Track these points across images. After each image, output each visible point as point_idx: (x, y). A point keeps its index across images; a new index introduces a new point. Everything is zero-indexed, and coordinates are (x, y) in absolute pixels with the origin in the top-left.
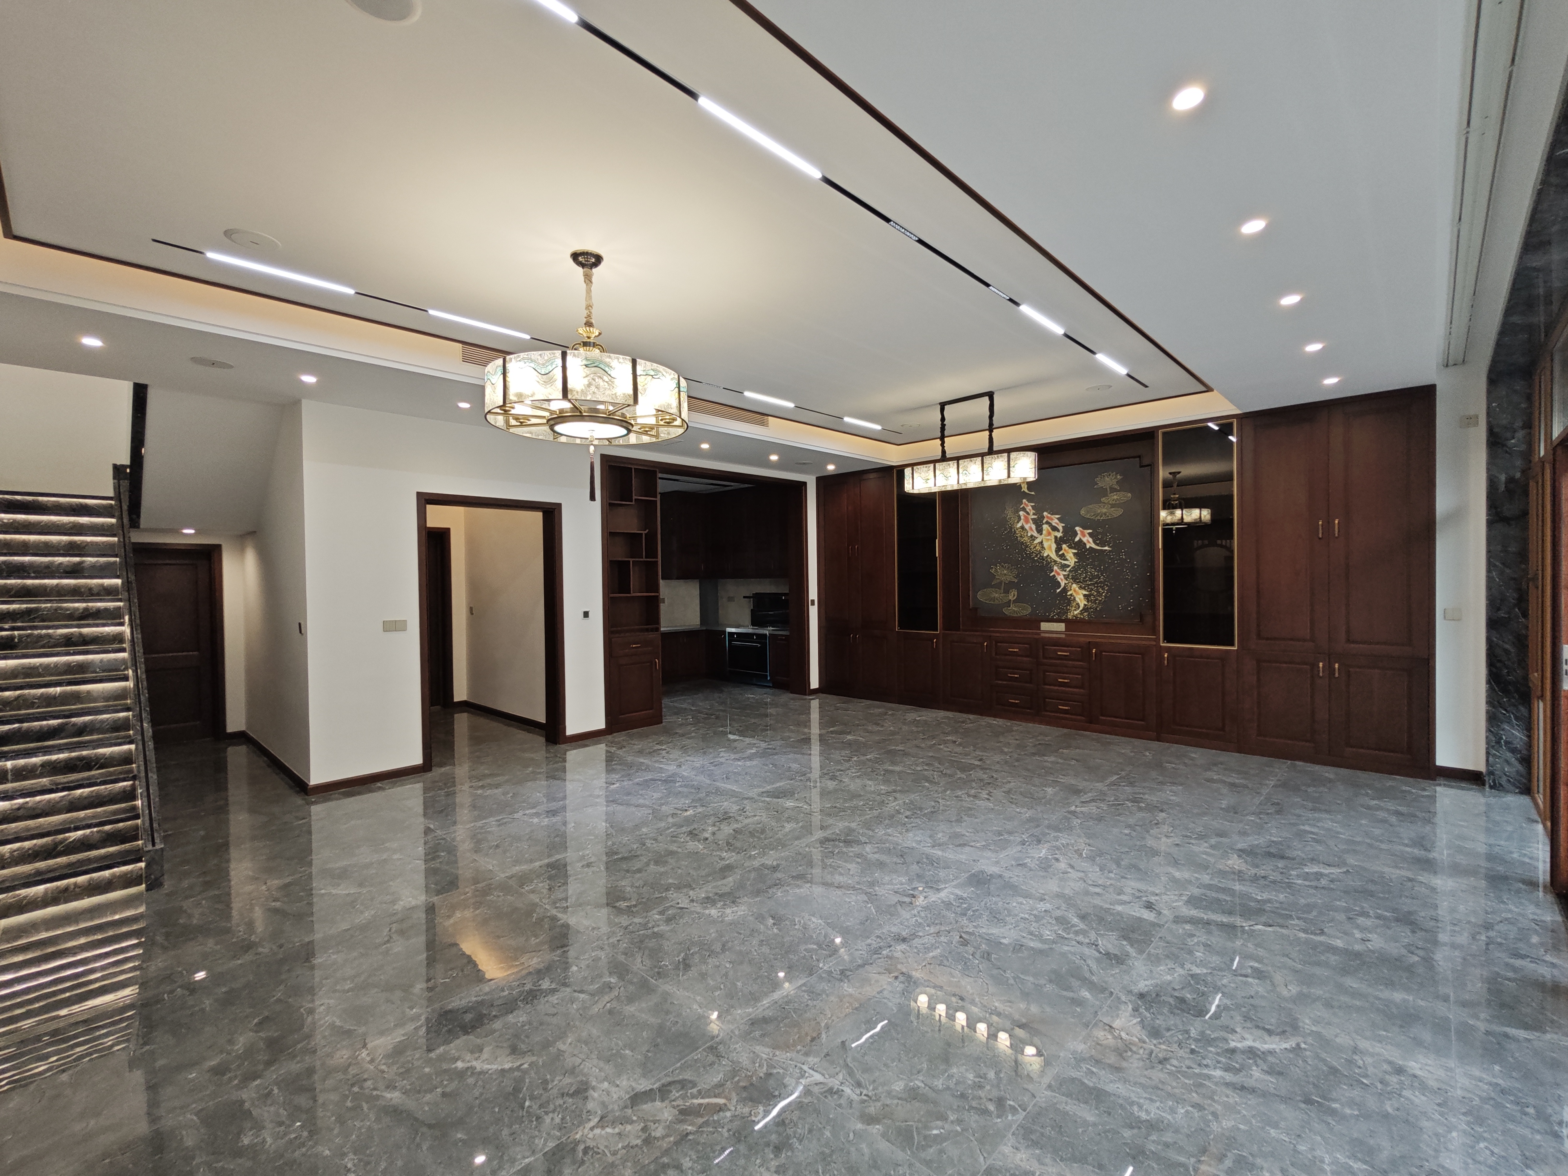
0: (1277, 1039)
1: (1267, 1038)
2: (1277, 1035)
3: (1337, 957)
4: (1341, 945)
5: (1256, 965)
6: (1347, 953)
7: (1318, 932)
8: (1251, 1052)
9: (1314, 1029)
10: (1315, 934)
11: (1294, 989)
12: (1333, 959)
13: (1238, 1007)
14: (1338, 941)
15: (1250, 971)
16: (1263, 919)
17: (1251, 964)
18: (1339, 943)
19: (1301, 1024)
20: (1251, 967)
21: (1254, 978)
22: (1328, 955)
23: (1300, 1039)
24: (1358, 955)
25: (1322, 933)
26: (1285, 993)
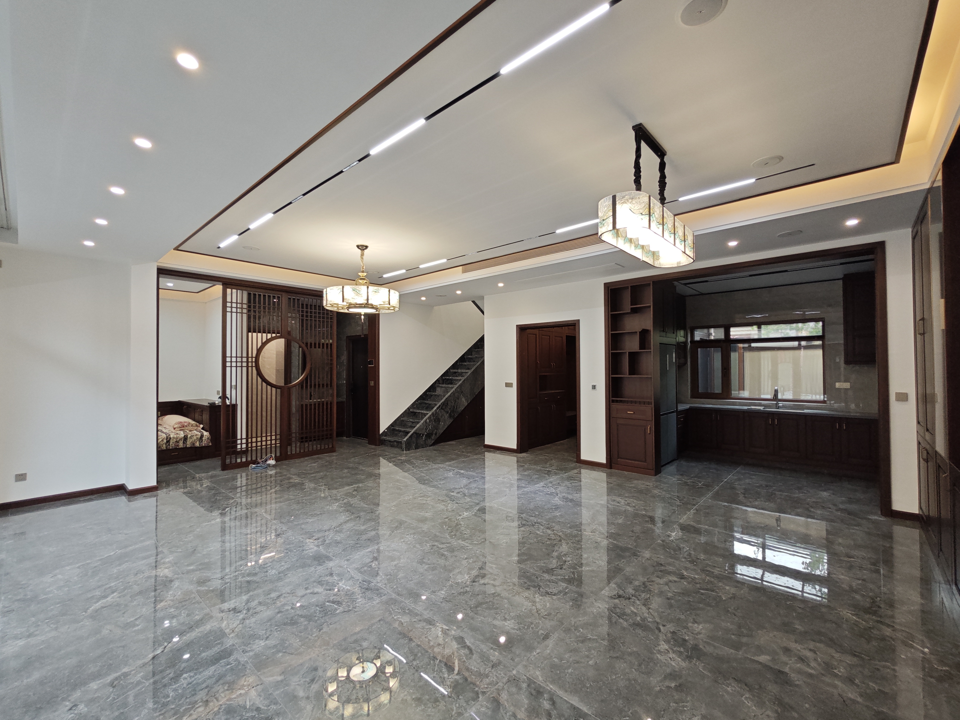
0: (97, 608)
1: (103, 605)
2: (99, 609)
3: (90, 671)
4: (91, 685)
5: (136, 628)
6: (84, 683)
7: (115, 683)
8: (105, 597)
9: (81, 623)
10: (116, 679)
11: (105, 632)
12: (92, 669)
13: (126, 605)
14: (95, 687)
15: (137, 623)
16: (163, 659)
17: (140, 626)
18: (94, 685)
19: (90, 620)
20: (138, 625)
21: (131, 621)
22: (97, 668)
23: (87, 615)
24: (75, 687)
25: (112, 684)
26: (108, 627)
